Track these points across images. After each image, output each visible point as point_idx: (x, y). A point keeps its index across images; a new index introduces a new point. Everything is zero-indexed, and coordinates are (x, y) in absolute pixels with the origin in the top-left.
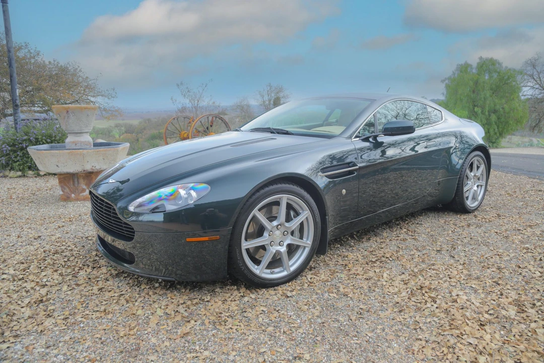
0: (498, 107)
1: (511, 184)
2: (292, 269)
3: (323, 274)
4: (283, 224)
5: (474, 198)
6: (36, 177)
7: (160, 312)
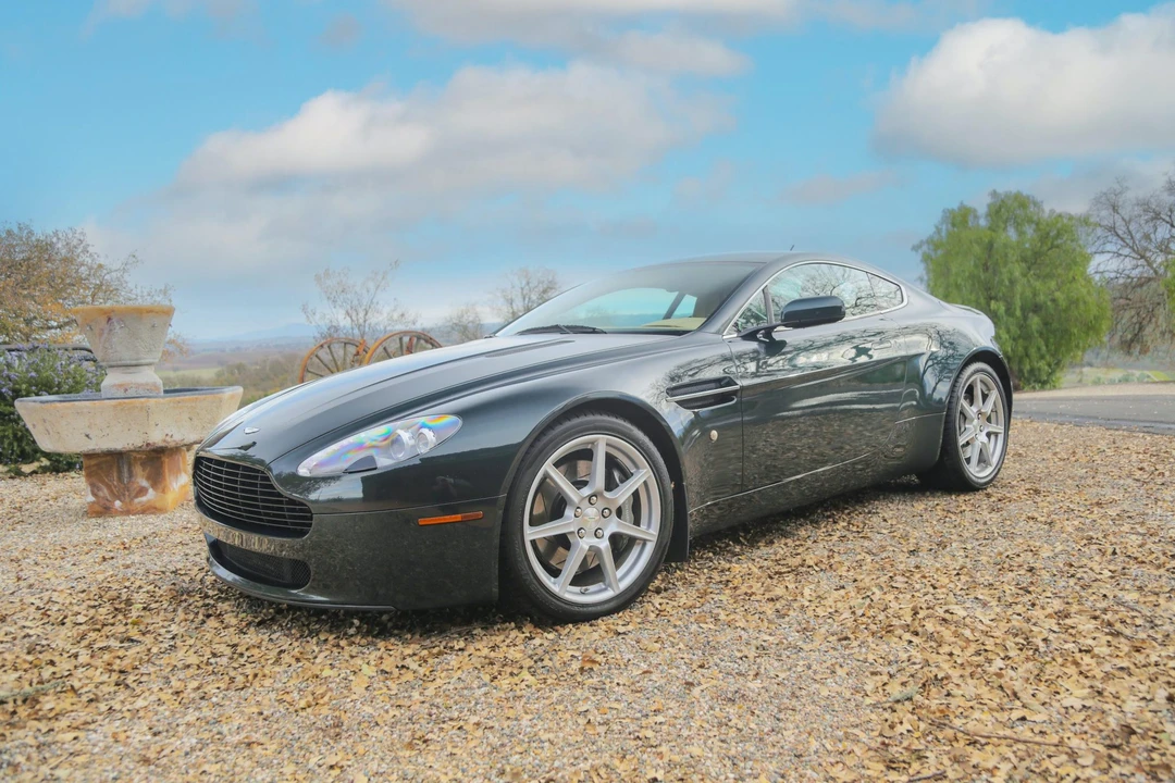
0: (1042, 298)
1: (1065, 440)
2: (623, 585)
3: (684, 596)
4: (601, 494)
5: (982, 460)
6: (11, 478)
7: (368, 671)
